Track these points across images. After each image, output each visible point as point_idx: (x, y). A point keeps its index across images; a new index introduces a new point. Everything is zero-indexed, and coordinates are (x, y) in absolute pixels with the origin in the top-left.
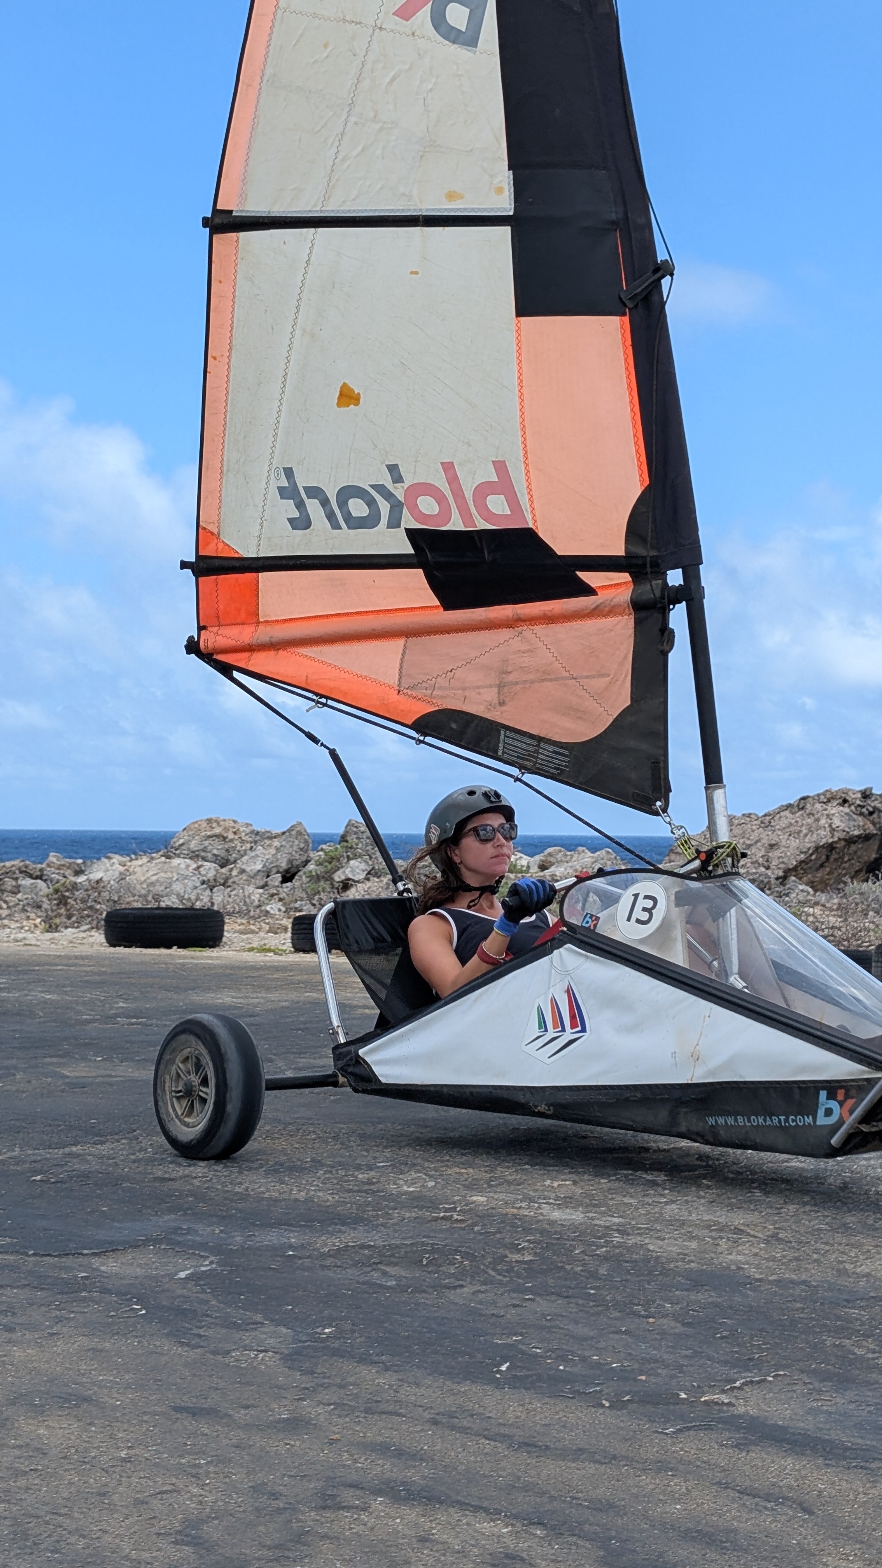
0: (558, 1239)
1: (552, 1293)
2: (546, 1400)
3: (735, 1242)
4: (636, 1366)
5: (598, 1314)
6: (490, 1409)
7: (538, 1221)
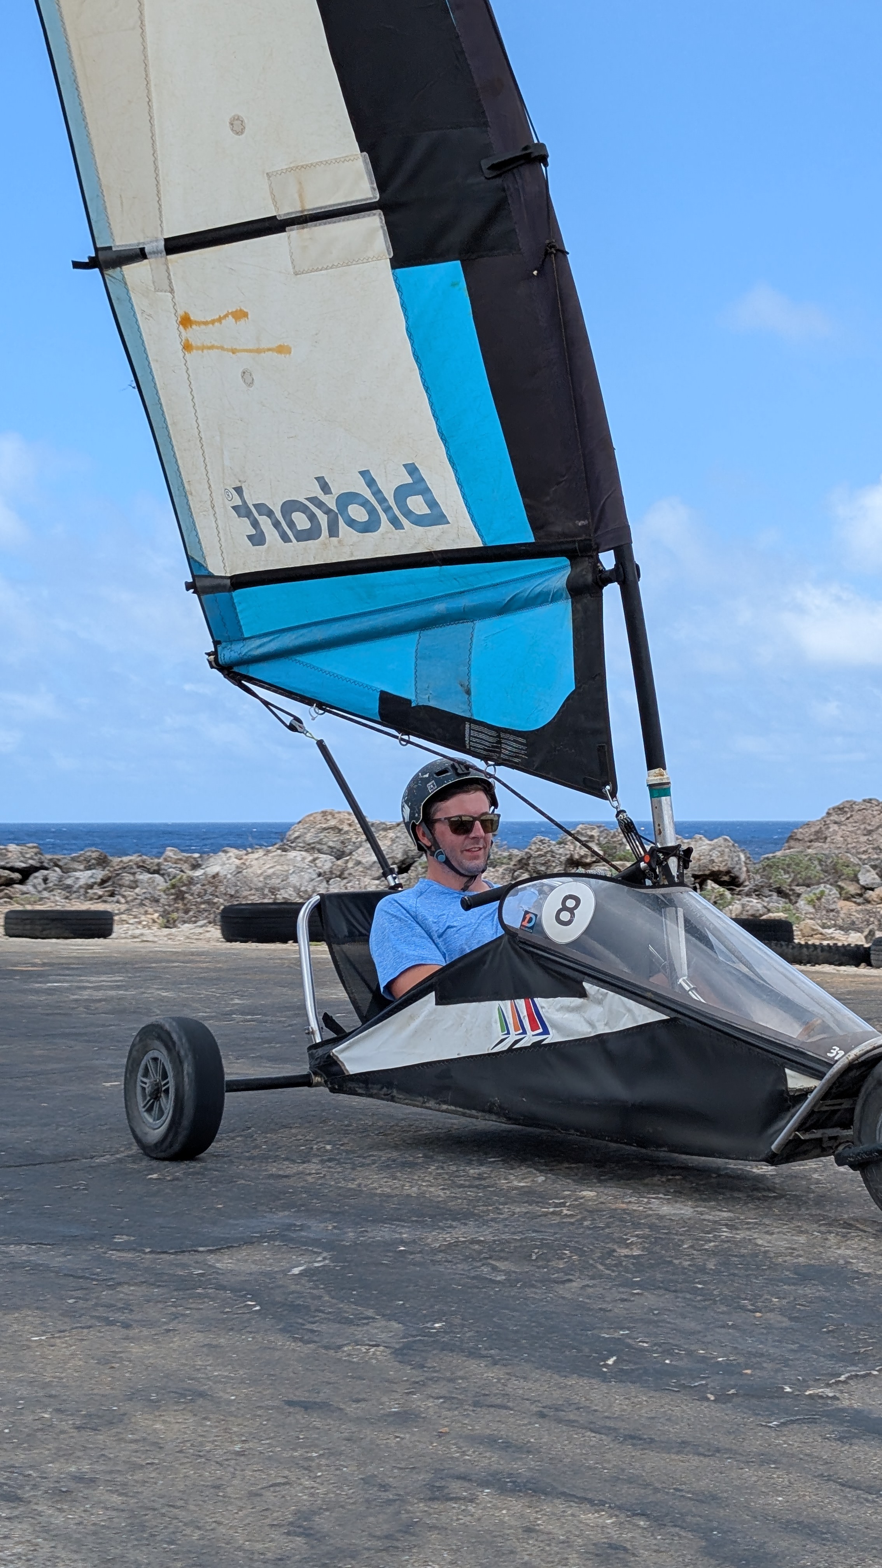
0: (666, 1233)
1: (660, 1288)
2: (652, 1393)
3: (843, 1237)
4: (742, 1360)
5: (705, 1308)
6: (596, 1402)
7: (648, 1216)
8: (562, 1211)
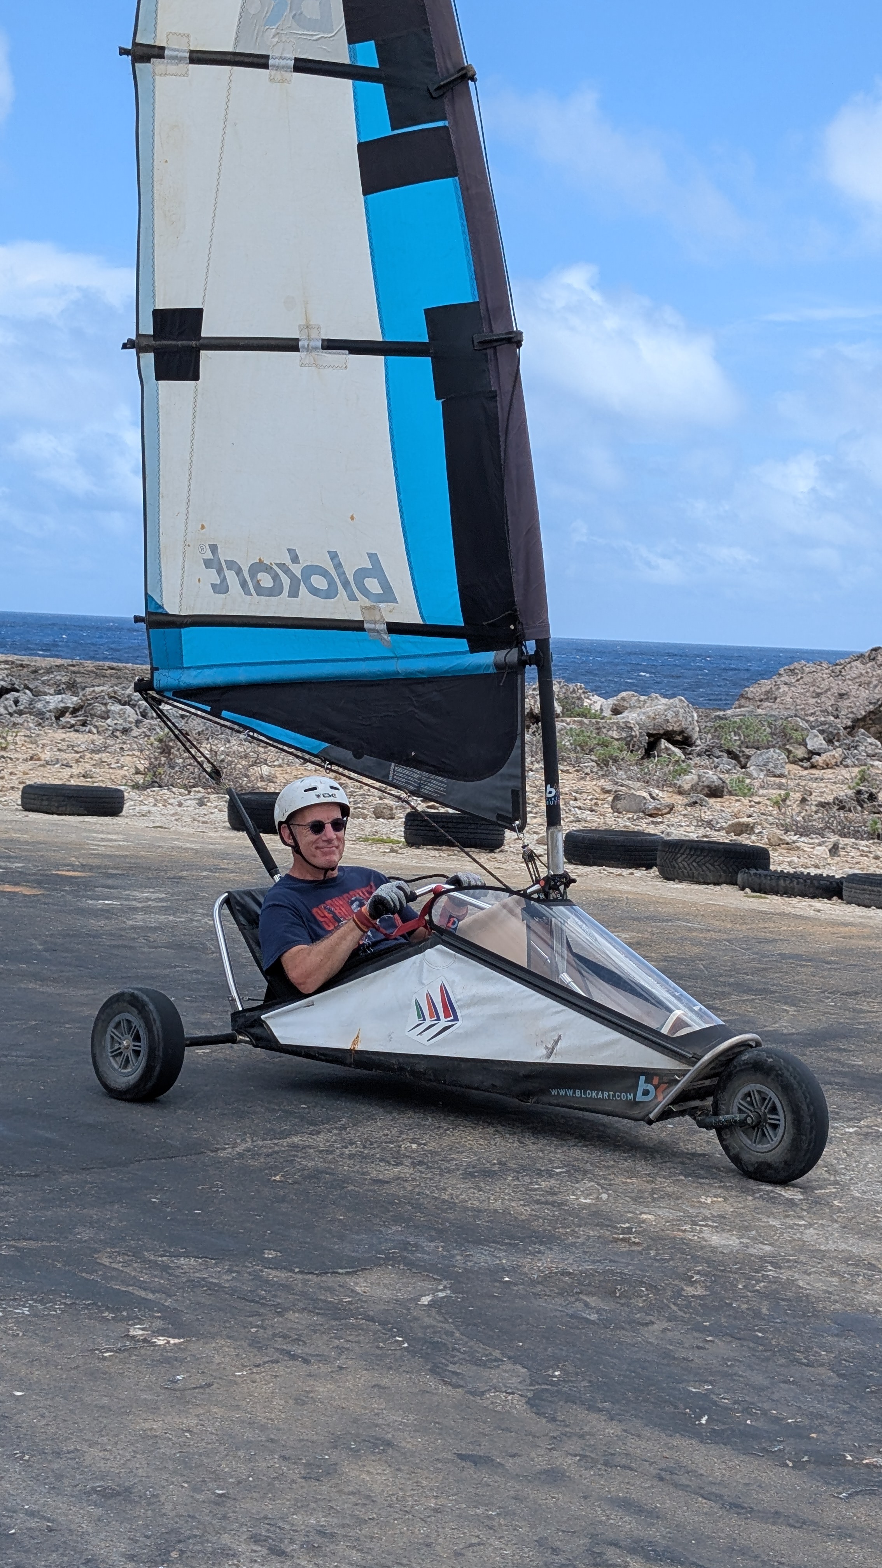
0: (722, 1271)
1: (727, 1334)
2: (742, 1457)
3: (870, 1280)
5: (767, 1359)
6: (700, 1465)
7: (702, 1248)
8: (630, 1239)
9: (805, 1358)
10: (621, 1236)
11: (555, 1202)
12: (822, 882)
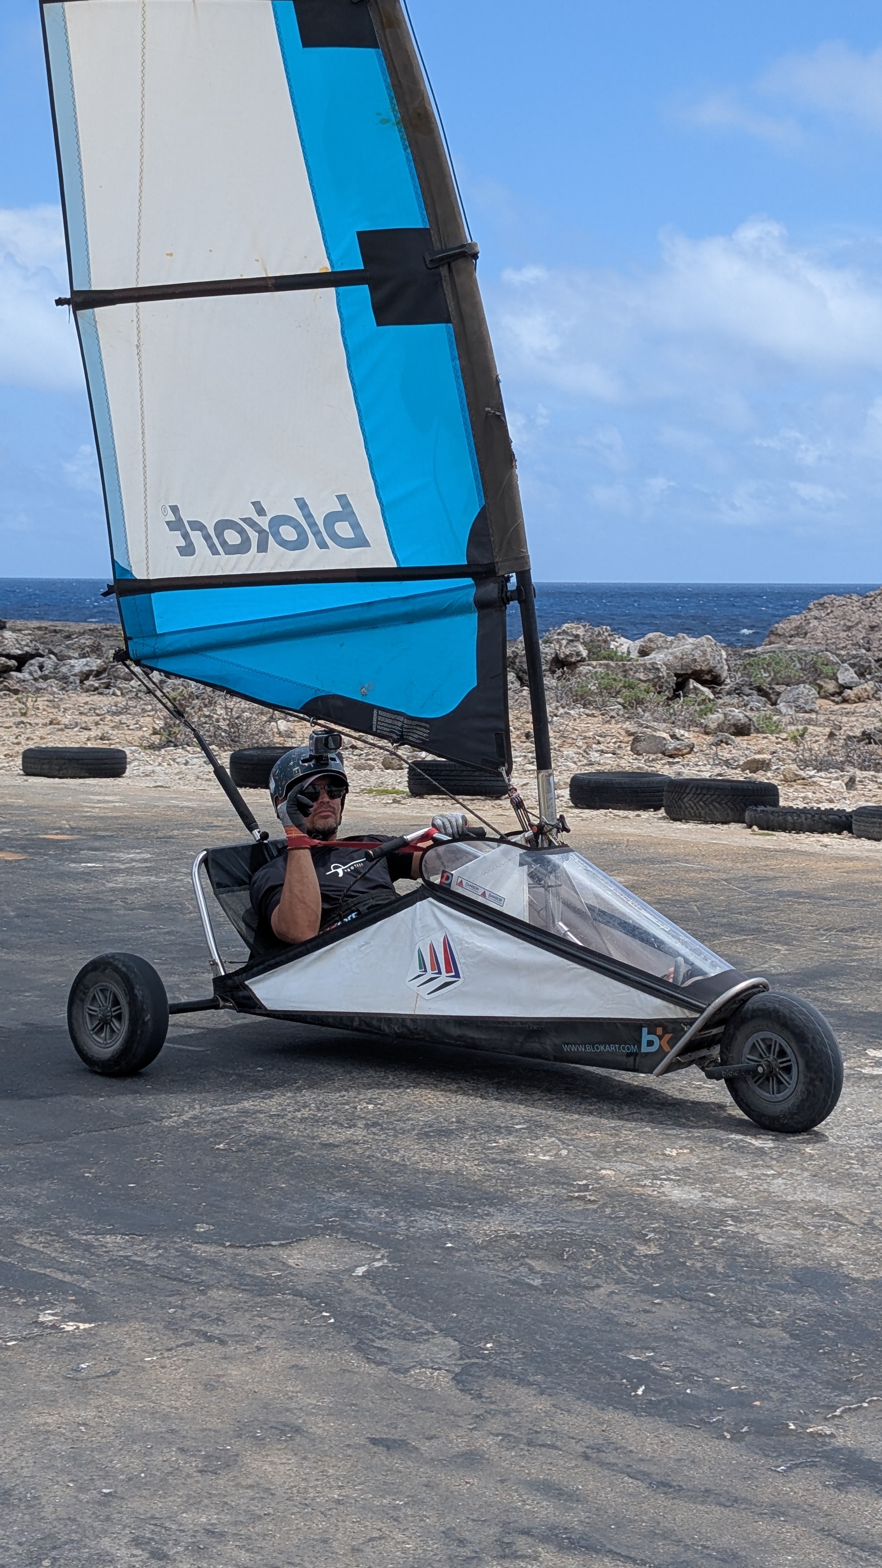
0: (679, 1227)
1: (677, 1296)
2: (678, 1430)
3: (835, 1231)
4: (752, 1388)
5: (717, 1321)
6: (631, 1441)
7: (662, 1203)
8: (585, 1196)
9: (758, 1318)
10: (576, 1194)
11: (511, 1160)
12: (831, 817)
